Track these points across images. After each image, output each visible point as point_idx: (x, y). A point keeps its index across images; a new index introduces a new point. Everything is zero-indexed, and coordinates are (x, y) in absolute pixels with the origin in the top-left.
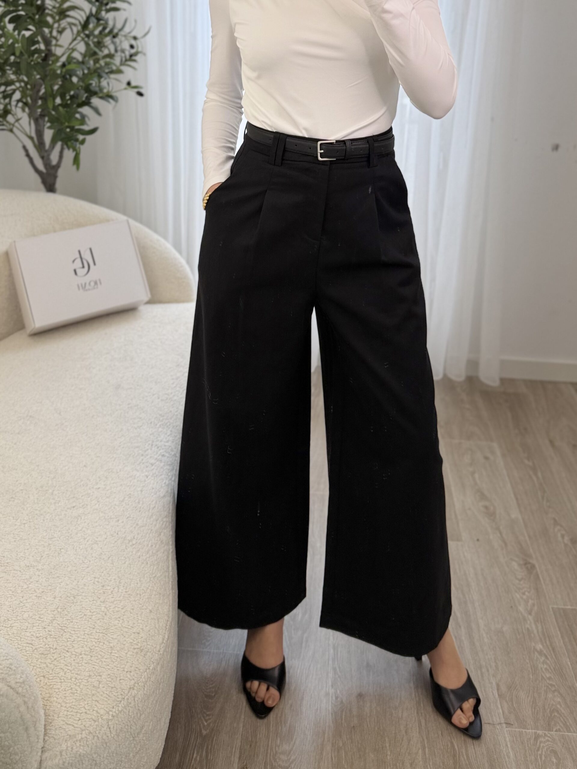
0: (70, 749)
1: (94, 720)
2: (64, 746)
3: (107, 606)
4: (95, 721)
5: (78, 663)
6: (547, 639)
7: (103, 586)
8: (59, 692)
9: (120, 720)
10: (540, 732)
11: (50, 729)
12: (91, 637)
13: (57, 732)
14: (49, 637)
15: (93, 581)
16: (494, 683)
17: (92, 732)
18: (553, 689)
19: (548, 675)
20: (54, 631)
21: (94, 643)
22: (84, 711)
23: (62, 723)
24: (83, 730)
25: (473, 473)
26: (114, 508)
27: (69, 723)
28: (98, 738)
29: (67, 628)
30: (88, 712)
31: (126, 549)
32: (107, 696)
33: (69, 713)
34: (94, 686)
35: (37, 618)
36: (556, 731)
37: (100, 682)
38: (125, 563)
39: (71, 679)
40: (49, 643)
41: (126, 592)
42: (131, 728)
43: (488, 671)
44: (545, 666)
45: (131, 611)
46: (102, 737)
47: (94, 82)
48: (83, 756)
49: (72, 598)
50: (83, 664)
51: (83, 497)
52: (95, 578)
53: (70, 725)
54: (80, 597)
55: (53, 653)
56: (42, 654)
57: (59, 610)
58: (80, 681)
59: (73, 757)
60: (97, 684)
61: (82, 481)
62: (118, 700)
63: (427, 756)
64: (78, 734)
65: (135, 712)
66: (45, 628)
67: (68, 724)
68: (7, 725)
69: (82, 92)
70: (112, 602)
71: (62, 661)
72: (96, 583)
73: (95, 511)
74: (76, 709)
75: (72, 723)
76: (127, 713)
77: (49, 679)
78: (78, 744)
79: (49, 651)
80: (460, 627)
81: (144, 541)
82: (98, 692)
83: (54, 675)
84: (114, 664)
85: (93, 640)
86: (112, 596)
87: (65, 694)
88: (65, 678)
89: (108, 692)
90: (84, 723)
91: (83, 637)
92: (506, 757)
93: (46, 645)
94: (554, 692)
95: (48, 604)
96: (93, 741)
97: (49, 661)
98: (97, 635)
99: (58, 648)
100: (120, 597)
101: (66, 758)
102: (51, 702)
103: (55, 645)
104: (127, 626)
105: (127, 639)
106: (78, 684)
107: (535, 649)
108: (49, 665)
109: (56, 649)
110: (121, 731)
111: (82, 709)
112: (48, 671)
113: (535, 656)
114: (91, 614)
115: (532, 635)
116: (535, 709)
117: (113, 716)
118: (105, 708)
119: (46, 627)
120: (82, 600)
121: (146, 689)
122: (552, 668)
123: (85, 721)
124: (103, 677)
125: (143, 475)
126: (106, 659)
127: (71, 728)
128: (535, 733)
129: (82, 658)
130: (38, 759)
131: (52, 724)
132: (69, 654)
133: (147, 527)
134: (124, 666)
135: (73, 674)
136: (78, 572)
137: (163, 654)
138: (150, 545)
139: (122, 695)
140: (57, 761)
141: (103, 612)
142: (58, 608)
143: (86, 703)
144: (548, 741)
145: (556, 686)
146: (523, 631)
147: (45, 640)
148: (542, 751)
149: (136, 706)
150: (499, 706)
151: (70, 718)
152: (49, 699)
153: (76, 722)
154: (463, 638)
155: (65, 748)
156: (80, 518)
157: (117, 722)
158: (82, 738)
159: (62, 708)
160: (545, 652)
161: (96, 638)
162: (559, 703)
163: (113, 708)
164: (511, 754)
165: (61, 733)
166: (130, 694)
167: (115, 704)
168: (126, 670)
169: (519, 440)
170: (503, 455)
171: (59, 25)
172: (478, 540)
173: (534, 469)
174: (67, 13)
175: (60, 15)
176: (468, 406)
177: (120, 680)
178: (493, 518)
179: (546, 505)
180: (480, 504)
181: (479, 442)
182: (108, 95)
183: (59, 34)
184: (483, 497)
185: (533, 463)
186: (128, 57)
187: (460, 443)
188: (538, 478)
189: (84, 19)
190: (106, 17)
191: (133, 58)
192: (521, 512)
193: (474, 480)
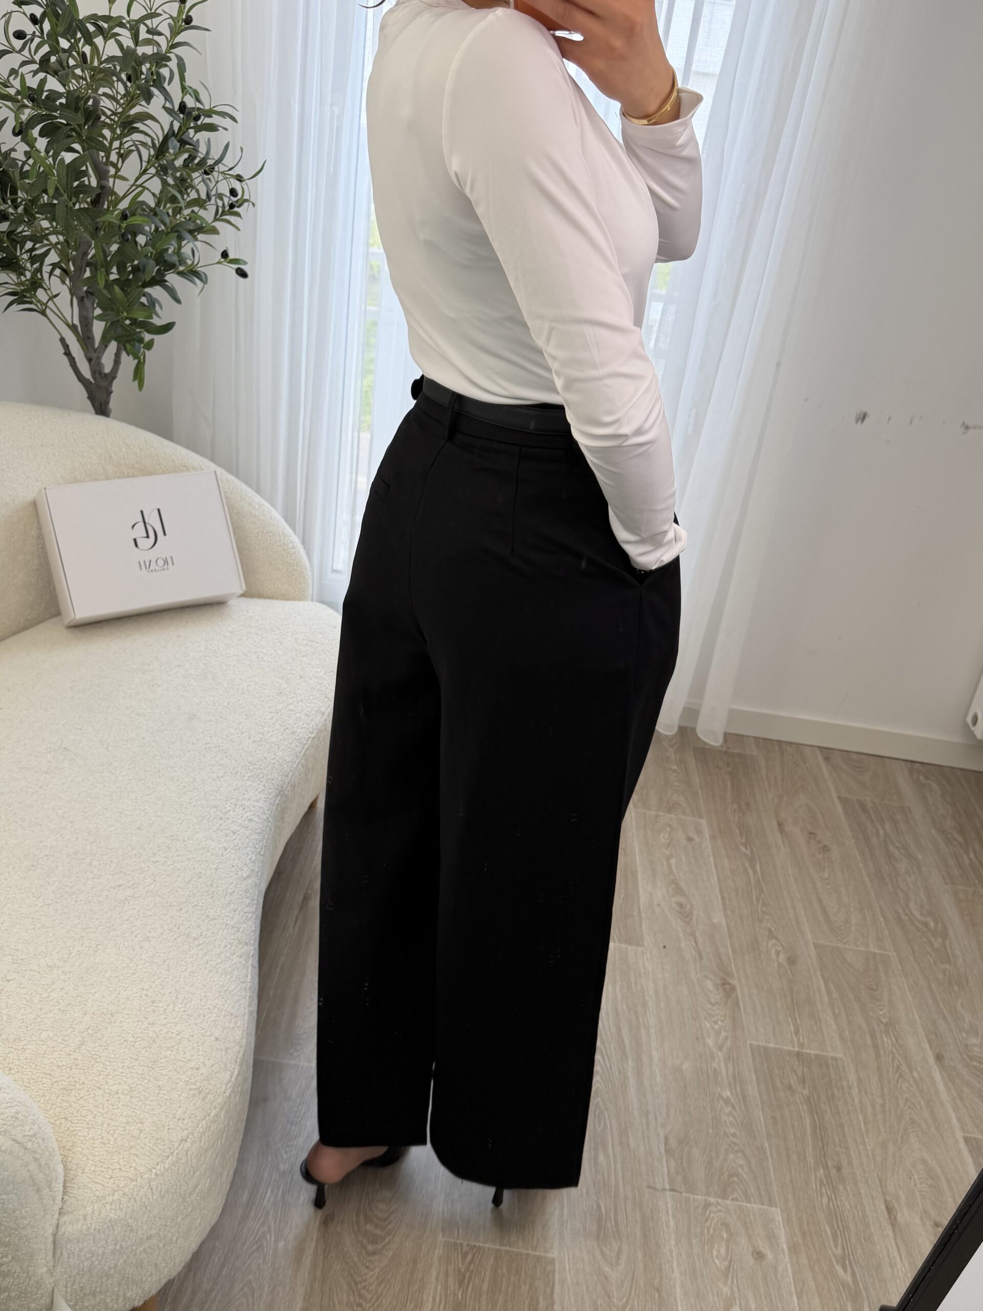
0: (96, 1212)
1: (130, 1179)
3: (157, 1030)
4: (132, 1180)
5: (112, 1105)
6: (738, 1085)
7: (153, 1002)
8: (86, 1140)
10: (712, 1200)
11: (72, 1187)
12: (132, 1071)
13: (81, 1191)
14: (74, 1067)
15: (139, 994)
16: (662, 1135)
17: (127, 1193)
18: (736, 1148)
19: (732, 1131)
20: (82, 1060)
21: (136, 1079)
22: (118, 1167)
23: (87, 1180)
24: (115, 1191)
25: (668, 859)
26: (177, 891)
27: (97, 1181)
28: (135, 1201)
29: (100, 1057)
30: (123, 1169)
31: (190, 950)
32: (150, 1150)
33: (97, 1169)
34: (133, 1136)
35: (60, 1041)
36: (733, 1200)
37: (141, 1131)
38: (186, 970)
39: (102, 1124)
40: (75, 1076)
41: (185, 1011)
43: (656, 1118)
44: (731, 1119)
46: (141, 1200)
48: (114, 1221)
49: (109, 1016)
50: (120, 1106)
51: (134, 873)
52: (143, 989)
53: (98, 1183)
55: (79, 1089)
56: (65, 1089)
57: (90, 1031)
58: (114, 1128)
59: (100, 1222)
60: (136, 1133)
61: (133, 849)
62: (164, 1154)
63: (565, 1217)
64: (109, 1195)
65: (187, 1170)
66: (69, 1055)
67: (95, 1182)
68: (11, 1186)
70: (165, 1025)
71: (91, 1101)
72: (144, 997)
73: (148, 894)
74: (107, 1164)
75: (101, 1182)
76: (176, 1171)
77: (72, 1123)
78: (108, 1207)
79: (74, 1085)
80: (627, 1058)
81: (215, 940)
82: (138, 1144)
83: (80, 1118)
84: (162, 1109)
85: (134, 1075)
86: (164, 1016)
87: (94, 1143)
88: (94, 1124)
89: (151, 1145)
90: (117, 1182)
91: (121, 1070)
92: (665, 1227)
93: (69, 1077)
94: (737, 1152)
95: (75, 1022)
96: (129, 1204)
98: (141, 1069)
99: (86, 1083)
100: (175, 1018)
101: (91, 1223)
102: (74, 1153)
103: (82, 1078)
104: (182, 1059)
106: (112, 1132)
107: (720, 1096)
108: (73, 1104)
109: (83, 1083)
110: (166, 1192)
111: (116, 1164)
112: (72, 1112)
113: (719, 1105)
114: (133, 1040)
115: (720, 1078)
116: (709, 1170)
117: (156, 1175)
118: (146, 1165)
119: (71, 1053)
120: (123, 1020)
121: (203, 1141)
122: (739, 1122)
123: (120, 1180)
124: (146, 1124)
125: (220, 846)
126: (151, 1101)
127: (100, 1187)
128: (706, 1200)
129: (119, 1098)
130: (55, 1222)
131: (74, 1181)
132: (101, 1092)
133: (220, 920)
134: (174, 1111)
135: (106, 1118)
136: (119, 980)
137: (230, 1096)
138: (222, 946)
139: (170, 1148)
140: (79, 1226)
141: (151, 1038)
142: (88, 1029)
143: (121, 1157)
144: (720, 1211)
145: (741, 1146)
146: (707, 1072)
147: (68, 1070)
148: (711, 1223)
149: (189, 1162)
150: (665, 1163)
151: (99, 1175)
152: (71, 1148)
153: (107, 1180)
154: (630, 1075)
155: (91, 1211)
156: (126, 902)
157: (162, 1182)
158: (113, 1201)
159: (88, 1161)
160: (732, 1101)
161: (140, 1072)
162: (742, 1166)
163: (157, 1164)
164: (672, 1223)
165: (86, 1193)
166: (181, 1147)
167: (160, 1160)
168: (177, 1117)
169: (737, 818)
170: (713, 838)
171: (121, 144)
172: (664, 947)
173: (752, 860)
174: (135, 125)
175: (124, 128)
176: (674, 767)
177: (169, 1129)
178: (687, 920)
179: (761, 910)
180: (673, 900)
181: (682, 817)
182: (191, 270)
183: (120, 159)
184: (678, 891)
185: (752, 851)
186: (227, 208)
187: (657, 816)
188: (755, 872)
189: (161, 139)
190: (195, 139)
191: (236, 209)
192: (726, 916)
193: (669, 866)
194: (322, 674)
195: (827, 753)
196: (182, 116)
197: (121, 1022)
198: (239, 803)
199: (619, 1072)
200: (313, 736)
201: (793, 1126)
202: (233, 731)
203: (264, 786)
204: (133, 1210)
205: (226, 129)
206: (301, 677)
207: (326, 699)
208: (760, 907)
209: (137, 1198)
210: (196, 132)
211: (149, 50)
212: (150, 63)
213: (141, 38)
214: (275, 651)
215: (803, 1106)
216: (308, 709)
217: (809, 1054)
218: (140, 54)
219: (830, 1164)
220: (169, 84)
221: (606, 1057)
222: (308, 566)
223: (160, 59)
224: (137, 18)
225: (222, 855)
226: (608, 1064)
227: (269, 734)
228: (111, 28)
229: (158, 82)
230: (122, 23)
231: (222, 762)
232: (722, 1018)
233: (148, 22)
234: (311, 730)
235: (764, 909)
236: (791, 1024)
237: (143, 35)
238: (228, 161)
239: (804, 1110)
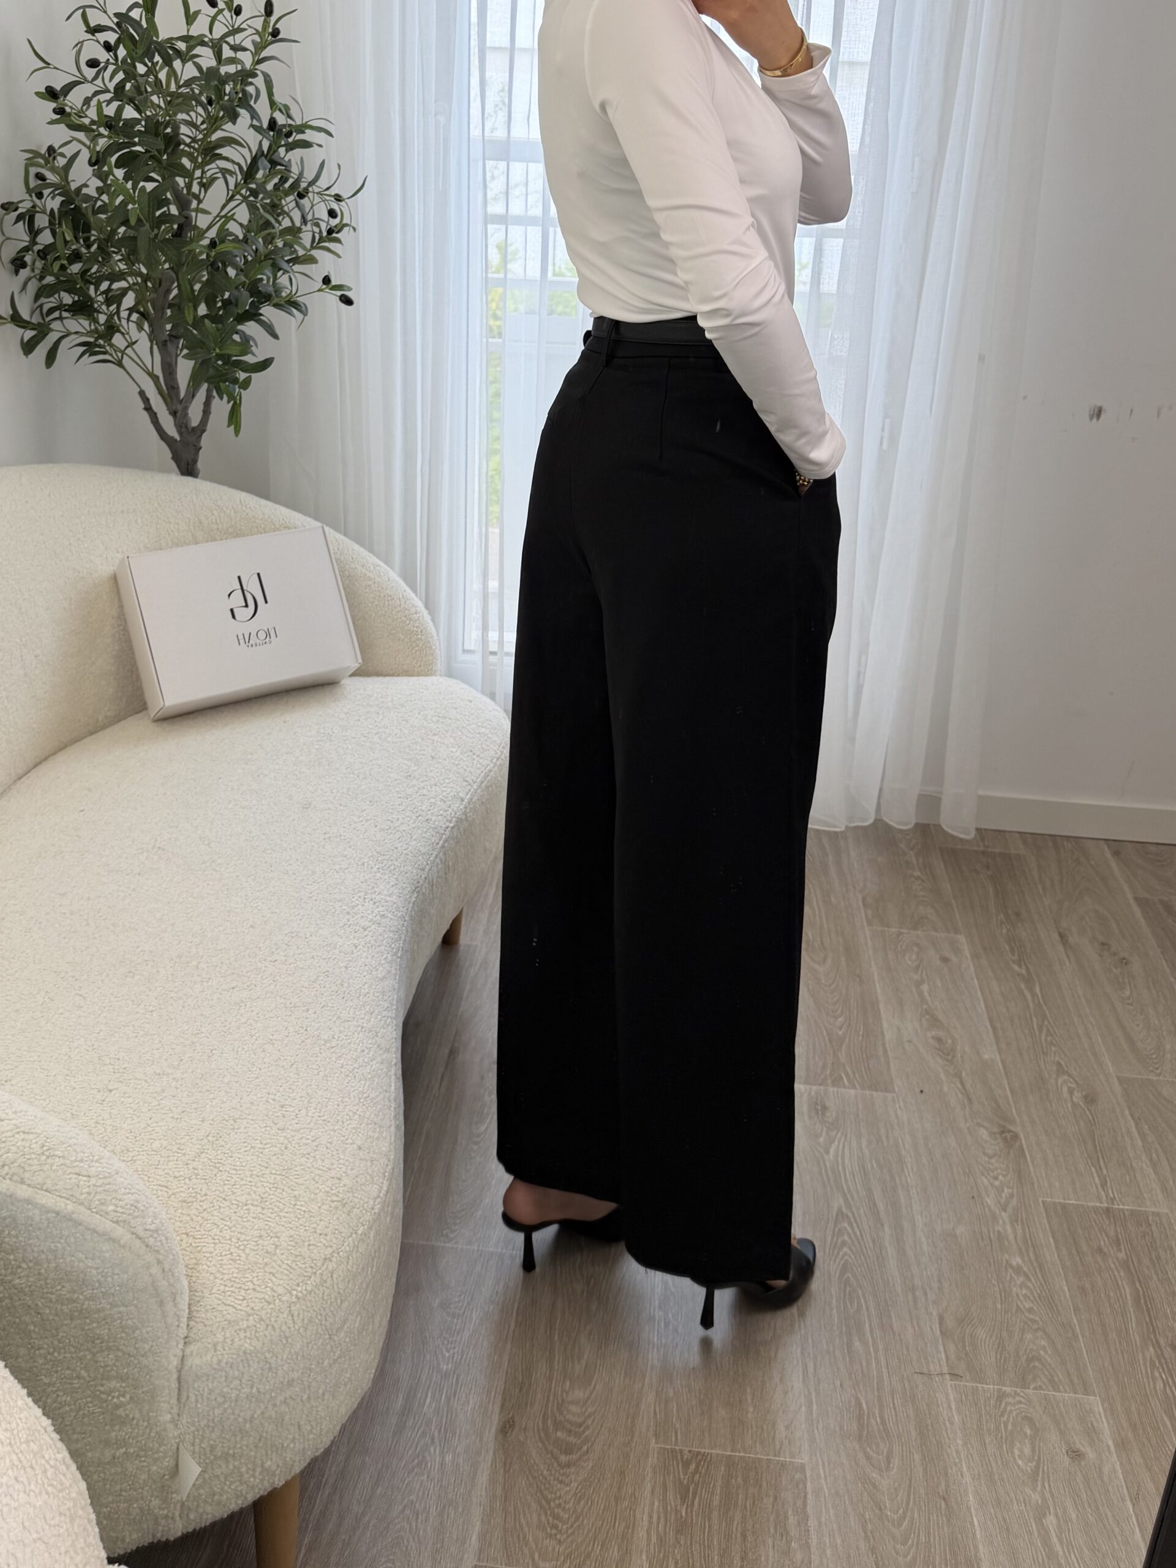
0: (228, 1341)
1: (267, 1301)
2: (220, 1337)
3: (289, 1136)
4: (269, 1303)
5: (242, 1217)
6: (1031, 1250)
7: (282, 1107)
8: (212, 1257)
9: (309, 1304)
10: (1007, 1389)
11: (198, 1311)
12: (262, 1179)
13: (209, 1315)
14: (193, 1175)
15: (265, 1099)
16: (935, 1314)
17: (264, 1318)
18: (1035, 1326)
19: (1028, 1305)
20: (200, 1167)
21: (267, 1189)
22: (251, 1286)
23: (217, 1302)
24: (250, 1315)
27: (228, 1303)
28: (274, 1328)
29: (224, 1165)
30: (258, 1289)
32: (289, 1268)
33: (227, 1289)
34: (267, 1252)
35: (175, 1150)
36: (1035, 1388)
37: (277, 1247)
38: (318, 1073)
39: (230, 1239)
40: (195, 1187)
42: (326, 1320)
43: (925, 1294)
44: (1024, 1291)
45: (329, 1145)
46: (280, 1328)
47: (265, 277)
48: (250, 1354)
49: (231, 1122)
53: (229, 1305)
54: (245, 1121)
55: (201, 1201)
56: (184, 1201)
58: (245, 1243)
59: (233, 1354)
60: (271, 1248)
62: (306, 1274)
63: (815, 1415)
65: (333, 1296)
67: (226, 1304)
69: (246, 294)
70: (297, 1131)
71: (216, 1213)
72: (271, 1101)
74: (238, 1283)
75: (232, 1304)
76: (321, 1295)
77: (194, 1238)
78: (242, 1334)
79: (194, 1197)
81: (349, 1043)
82: (274, 1261)
83: (204, 1232)
84: (300, 1222)
85: (265, 1184)
86: (296, 1121)
87: (221, 1260)
89: (289, 1262)
90: (252, 1305)
91: (249, 1179)
94: (1036, 1331)
95: (193, 1130)
96: (267, 1333)
97: (194, 1211)
98: (273, 1178)
99: (209, 1193)
100: (309, 1124)
101: (222, 1355)
102: (199, 1272)
103: (203, 1188)
104: (321, 1168)
105: (321, 1187)
106: (242, 1247)
107: (1009, 1265)
108: (195, 1218)
109: (206, 1195)
110: (310, 1321)
111: (249, 1284)
112: (194, 1227)
113: (1008, 1275)
114: (262, 1146)
115: (1006, 1244)
116: (1001, 1354)
117: (298, 1298)
118: (285, 1285)
119: (188, 1159)
120: (247, 1125)
121: (351, 1262)
122: (1035, 1294)
123: (254, 1302)
124: (282, 1238)
126: (285, 1212)
127: (231, 1310)
128: (1000, 1390)
129: (248, 1209)
130: (180, 1353)
131: (201, 1303)
132: (228, 1203)
134: (315, 1225)
135: (234, 1232)
136: (240, 1085)
137: (379, 1214)
138: (359, 1050)
139: (311, 1267)
140: (209, 1357)
141: (283, 1144)
143: (254, 1275)
144: (1020, 1402)
145: (1041, 1323)
146: (989, 1236)
147: (187, 1181)
148: (1009, 1418)
150: (941, 1348)
151: (229, 1296)
152: (196, 1267)
153: (240, 1302)
154: (887, 1244)
155: (222, 1340)
157: (304, 1307)
159: (216, 1280)
160: (1025, 1269)
162: (1044, 1348)
163: (298, 1285)
165: (215, 1317)
166: (325, 1266)
167: (301, 1280)
168: (319, 1231)
169: (1005, 931)
170: (975, 956)
171: (203, 172)
172: (922, 1091)
173: (1028, 980)
174: (218, 151)
175: (206, 155)
176: (917, 873)
177: (309, 1245)
178: (950, 1057)
179: (1046, 1040)
180: (929, 1034)
181: (934, 933)
182: (289, 301)
183: (203, 190)
184: (935, 1022)
185: (1028, 970)
186: (325, 234)
187: (900, 934)
188: (1034, 995)
189: (249, 161)
190: (286, 159)
191: (334, 235)
192: (1000, 1051)
193: (921, 994)
194: (458, 754)
195: (1116, 847)
196: (272, 133)
197: (245, 1128)
198: (369, 896)
199: (874, 1241)
200: (451, 825)
201: (1109, 1298)
202: (355, 819)
203: (397, 879)
204: (271, 1341)
205: (320, 146)
206: (433, 757)
207: (465, 784)
208: (1043, 1037)
209: (275, 1325)
210: (287, 151)
211: (231, 69)
212: (233, 81)
213: (224, 57)
214: (401, 730)
215: (1119, 1272)
216: (444, 794)
217: (1123, 1210)
218: (223, 74)
219: (1162, 1342)
220: (255, 103)
221: (855, 1225)
222: (435, 635)
223: (245, 76)
224: (219, 37)
225: (352, 953)
226: (858, 1233)
227: (399, 822)
228: (190, 48)
229: (244, 101)
230: (204, 41)
231: (346, 853)
232: (1004, 1173)
233: (230, 39)
234: (449, 818)
235: (1049, 1039)
236: (1095, 1175)
237: (227, 53)
238: (323, 183)
239: (1121, 1276)
